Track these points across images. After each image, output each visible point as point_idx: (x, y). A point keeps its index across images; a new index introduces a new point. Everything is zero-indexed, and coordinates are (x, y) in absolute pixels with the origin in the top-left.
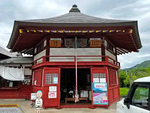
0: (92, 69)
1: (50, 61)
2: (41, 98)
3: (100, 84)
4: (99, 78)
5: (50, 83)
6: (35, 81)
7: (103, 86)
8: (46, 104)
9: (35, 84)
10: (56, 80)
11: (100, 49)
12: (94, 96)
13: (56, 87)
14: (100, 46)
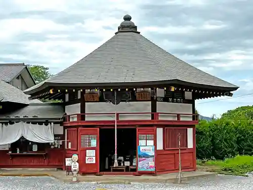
0: (139, 129)
1: (86, 119)
2: (77, 162)
3: (146, 147)
4: (146, 140)
5: (87, 146)
6: (70, 144)
7: (150, 150)
8: (84, 170)
9: (70, 147)
10: (94, 143)
11: (150, 103)
12: (140, 161)
13: (94, 151)
14: (150, 99)
